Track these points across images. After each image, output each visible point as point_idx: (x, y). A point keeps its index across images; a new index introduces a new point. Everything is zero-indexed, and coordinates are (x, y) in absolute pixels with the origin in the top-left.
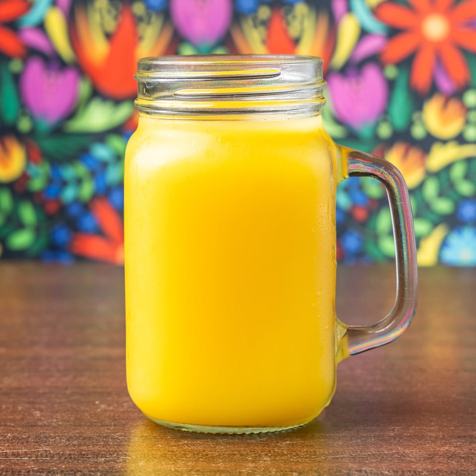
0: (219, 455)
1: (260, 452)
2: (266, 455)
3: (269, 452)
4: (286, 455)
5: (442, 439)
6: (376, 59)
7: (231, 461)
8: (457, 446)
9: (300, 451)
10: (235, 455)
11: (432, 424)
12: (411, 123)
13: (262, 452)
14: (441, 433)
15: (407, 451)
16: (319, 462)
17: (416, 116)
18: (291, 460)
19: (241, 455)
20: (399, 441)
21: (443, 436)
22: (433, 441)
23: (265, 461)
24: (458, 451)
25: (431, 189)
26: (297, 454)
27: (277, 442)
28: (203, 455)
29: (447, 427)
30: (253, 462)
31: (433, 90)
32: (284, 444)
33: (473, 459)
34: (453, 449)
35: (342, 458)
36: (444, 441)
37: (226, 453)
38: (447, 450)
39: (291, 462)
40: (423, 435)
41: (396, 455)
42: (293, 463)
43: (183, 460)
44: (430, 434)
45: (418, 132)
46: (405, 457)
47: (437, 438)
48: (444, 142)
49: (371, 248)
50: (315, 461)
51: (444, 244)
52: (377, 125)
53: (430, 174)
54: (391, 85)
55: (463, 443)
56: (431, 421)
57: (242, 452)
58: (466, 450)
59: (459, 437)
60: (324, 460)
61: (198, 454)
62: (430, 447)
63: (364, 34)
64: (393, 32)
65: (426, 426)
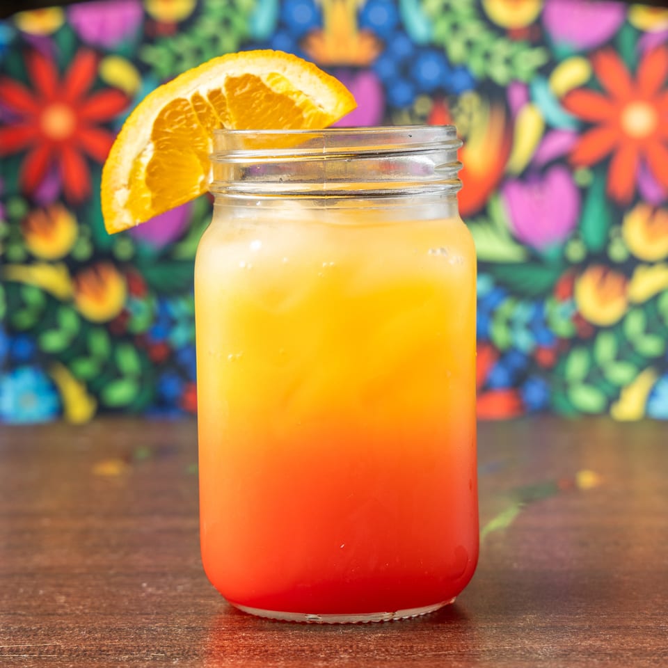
0: (282, 652)
1: (338, 647)
2: (345, 651)
3: (351, 647)
4: (372, 651)
5: (588, 630)
6: (564, 162)
7: (295, 659)
8: (605, 640)
9: (392, 646)
10: (303, 651)
11: (579, 611)
12: (607, 242)
13: (340, 648)
14: (588, 623)
15: (536, 646)
16: (414, 660)
17: (613, 232)
18: (377, 657)
19: (312, 651)
20: (528, 633)
21: (590, 626)
22: (573, 633)
23: (341, 658)
24: (605, 645)
25: (635, 325)
26: (387, 650)
27: (365, 635)
28: (261, 652)
29: (598, 615)
30: (325, 660)
31: (637, 198)
32: (373, 637)
33: (622, 657)
34: (598, 643)
35: (446, 655)
36: (589, 633)
37: (293, 649)
38: (590, 645)
39: (376, 660)
40: (563, 626)
41: (519, 652)
42: (378, 662)
43: (232, 658)
44: (572, 624)
45: (617, 252)
46: (531, 653)
47: (580, 629)
48: (651, 264)
49: (559, 401)
50: (407, 659)
51: (652, 394)
52: (565, 245)
53: (634, 306)
54: (583, 193)
55: (614, 635)
56: (578, 608)
57: (315, 647)
58: (616, 644)
59: (611, 628)
60: (421, 657)
61: (254, 650)
62: (568, 641)
63: (548, 129)
64: (586, 127)
65: (570, 614)
